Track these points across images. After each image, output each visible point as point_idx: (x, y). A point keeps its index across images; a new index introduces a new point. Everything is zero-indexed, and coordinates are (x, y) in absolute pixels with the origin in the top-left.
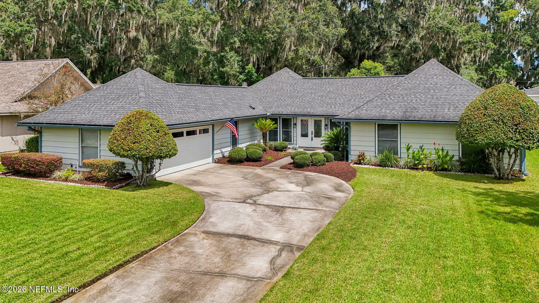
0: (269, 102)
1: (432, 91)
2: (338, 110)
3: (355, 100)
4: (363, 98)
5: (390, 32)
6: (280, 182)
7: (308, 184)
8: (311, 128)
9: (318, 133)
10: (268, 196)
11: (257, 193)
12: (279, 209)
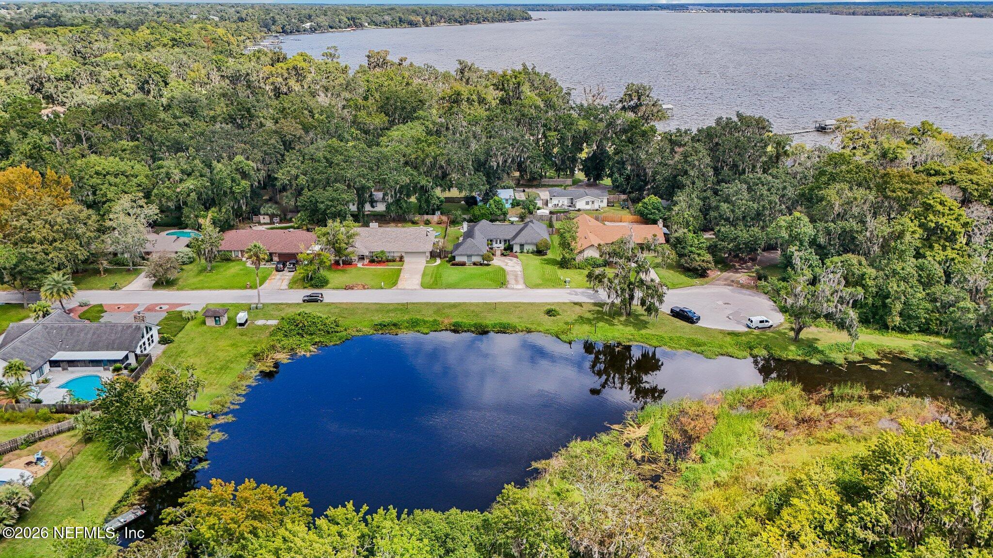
0: (484, 234)
4: (511, 233)
6: (506, 261)
7: (511, 260)
8: (498, 242)
9: (501, 243)
10: (508, 264)
11: (506, 264)
12: (513, 266)
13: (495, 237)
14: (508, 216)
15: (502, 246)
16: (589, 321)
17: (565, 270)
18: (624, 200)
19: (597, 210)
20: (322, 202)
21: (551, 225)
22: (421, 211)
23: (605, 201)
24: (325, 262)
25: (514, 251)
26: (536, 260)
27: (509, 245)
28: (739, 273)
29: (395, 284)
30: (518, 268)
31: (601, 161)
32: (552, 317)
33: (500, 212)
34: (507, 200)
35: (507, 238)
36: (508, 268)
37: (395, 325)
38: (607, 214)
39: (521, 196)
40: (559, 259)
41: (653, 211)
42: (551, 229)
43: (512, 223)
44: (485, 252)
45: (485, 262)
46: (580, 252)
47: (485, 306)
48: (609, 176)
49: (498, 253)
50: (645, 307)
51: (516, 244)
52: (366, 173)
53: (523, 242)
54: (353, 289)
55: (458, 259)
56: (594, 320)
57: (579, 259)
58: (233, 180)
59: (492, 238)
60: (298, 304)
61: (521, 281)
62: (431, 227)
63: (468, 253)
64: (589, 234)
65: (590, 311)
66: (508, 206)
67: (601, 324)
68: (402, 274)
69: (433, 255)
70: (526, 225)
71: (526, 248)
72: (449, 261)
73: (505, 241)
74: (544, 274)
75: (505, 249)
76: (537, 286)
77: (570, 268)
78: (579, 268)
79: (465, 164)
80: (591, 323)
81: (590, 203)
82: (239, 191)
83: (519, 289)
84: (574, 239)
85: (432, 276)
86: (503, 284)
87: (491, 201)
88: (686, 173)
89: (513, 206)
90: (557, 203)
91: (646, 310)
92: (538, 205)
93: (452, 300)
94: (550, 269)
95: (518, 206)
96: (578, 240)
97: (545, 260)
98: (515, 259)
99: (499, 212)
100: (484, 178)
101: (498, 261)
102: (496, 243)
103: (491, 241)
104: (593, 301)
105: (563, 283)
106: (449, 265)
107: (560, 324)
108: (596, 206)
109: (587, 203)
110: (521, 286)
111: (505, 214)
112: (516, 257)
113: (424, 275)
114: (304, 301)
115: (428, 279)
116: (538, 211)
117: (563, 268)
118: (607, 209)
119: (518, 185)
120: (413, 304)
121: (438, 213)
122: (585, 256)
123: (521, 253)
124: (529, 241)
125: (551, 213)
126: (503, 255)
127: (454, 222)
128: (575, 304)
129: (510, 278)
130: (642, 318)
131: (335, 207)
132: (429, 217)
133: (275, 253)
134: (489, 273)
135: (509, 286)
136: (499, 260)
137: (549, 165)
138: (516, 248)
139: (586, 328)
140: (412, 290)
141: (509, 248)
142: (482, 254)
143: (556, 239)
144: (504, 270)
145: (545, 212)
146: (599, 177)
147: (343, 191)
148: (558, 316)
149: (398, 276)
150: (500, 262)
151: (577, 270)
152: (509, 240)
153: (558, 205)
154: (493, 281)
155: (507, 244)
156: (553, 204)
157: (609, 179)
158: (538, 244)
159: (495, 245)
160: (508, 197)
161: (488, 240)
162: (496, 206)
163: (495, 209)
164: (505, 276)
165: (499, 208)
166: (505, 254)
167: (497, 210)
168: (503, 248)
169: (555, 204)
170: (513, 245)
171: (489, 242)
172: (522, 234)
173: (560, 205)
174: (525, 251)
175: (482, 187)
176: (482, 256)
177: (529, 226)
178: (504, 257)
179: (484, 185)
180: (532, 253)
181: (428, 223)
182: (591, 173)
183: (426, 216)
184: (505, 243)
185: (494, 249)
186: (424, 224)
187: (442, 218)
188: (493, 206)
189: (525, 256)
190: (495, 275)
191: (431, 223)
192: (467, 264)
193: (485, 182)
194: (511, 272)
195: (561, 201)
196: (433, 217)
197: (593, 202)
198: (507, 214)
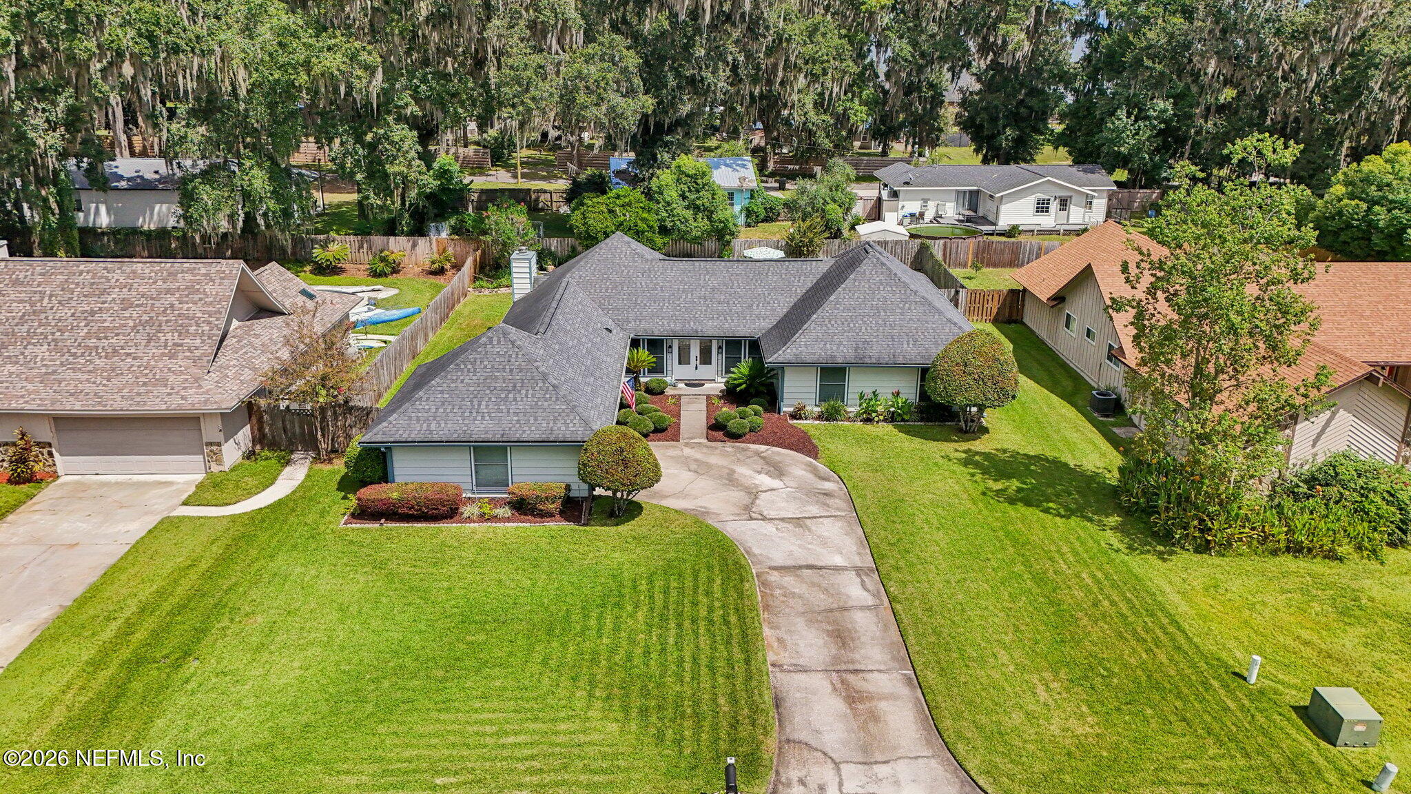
0: (618, 310)
1: (882, 313)
2: (739, 326)
3: (758, 306)
4: (769, 303)
5: (716, 85)
6: (744, 472)
7: (778, 471)
8: (695, 352)
9: (706, 358)
10: (763, 502)
11: (746, 500)
12: (798, 522)
13: (677, 327)
15: (716, 380)
17: (1184, 559)
23: (1100, 205)
25: (786, 409)
27: (758, 370)
30: (838, 543)
33: (704, 224)
34: (729, 193)
35: (745, 328)
36: (759, 543)
42: (946, 293)
43: (764, 265)
44: (604, 416)
45: (601, 492)
49: (693, 416)
53: (841, 352)
55: (406, 477)
59: (657, 328)
62: (394, 285)
63: (485, 428)
69: (281, 433)
70: (849, 260)
71: (857, 386)
72: (346, 486)
73: (732, 346)
75: (733, 395)
77: (1226, 546)
78: (1295, 549)
81: (1054, 206)
87: (665, 177)
92: (855, 211)
95: (771, 218)
97: (996, 466)
98: (795, 462)
99: (698, 225)
102: (684, 359)
103: (655, 345)
108: (1075, 217)
109: (1042, 206)
112: (805, 445)
121: (440, 233)
123: (829, 416)
124: (876, 351)
126: (719, 429)
127: (495, 268)
129: (798, 663)
132: (398, 246)
135: (794, 789)
136: (701, 468)
138: (799, 391)
142: (574, 431)
145: (886, 231)
150: (703, 483)
151: (1287, 561)
152: (755, 346)
153: (922, 215)
154: (644, 712)
155: (744, 367)
156: (901, 213)
157: (1063, 151)
158: (943, 366)
159: (676, 373)
160: (734, 184)
161: (635, 343)
162: (683, 197)
163: (679, 208)
164: (748, 642)
165: (697, 209)
166: (732, 425)
167: (689, 214)
168: (717, 385)
169: (912, 215)
170: (780, 369)
171: (643, 354)
172: (826, 310)
173: (929, 215)
174: (852, 410)
175: (617, 99)
176: (574, 446)
177: (866, 266)
178: (729, 446)
179: (631, 92)
180: (892, 418)
181: (385, 270)
182: (999, 133)
183: (378, 240)
184: (731, 363)
185: (669, 391)
186: (362, 276)
187: (450, 251)
188: (672, 194)
189: (860, 440)
190: (663, 619)
191: (395, 271)
192: (467, 510)
193: (637, 81)
194: (788, 580)
195: (932, 205)
196: (414, 245)
197: (1064, 203)
198: (732, 234)
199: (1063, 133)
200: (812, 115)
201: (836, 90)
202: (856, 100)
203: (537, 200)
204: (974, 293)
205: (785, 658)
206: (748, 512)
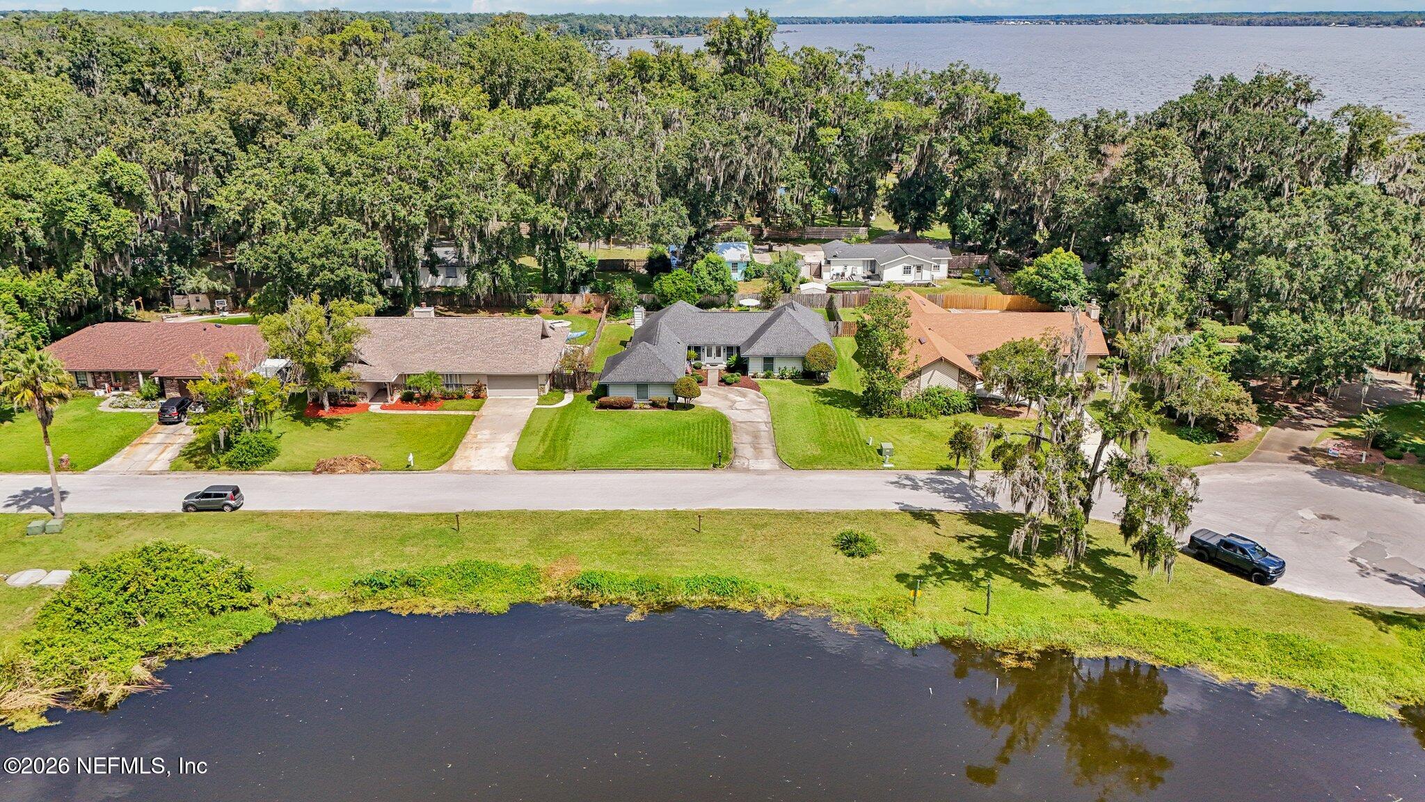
0: (682, 334)
1: (789, 335)
2: (732, 341)
3: (743, 331)
4: (747, 330)
6: (731, 396)
7: (744, 396)
8: (714, 351)
9: (719, 354)
10: (737, 405)
11: (731, 404)
12: (748, 410)
13: (706, 341)
14: (736, 296)
15: (722, 363)
16: (962, 572)
17: (875, 420)
18: (981, 267)
19: (928, 285)
20: (304, 261)
21: (832, 316)
22: (548, 285)
23: (944, 268)
24: (265, 403)
25: (750, 374)
26: (804, 394)
27: (740, 359)
28: (1308, 428)
29: (446, 456)
30: (761, 416)
31: (929, 188)
32: (858, 560)
33: (720, 287)
34: (735, 264)
35: (735, 342)
36: (734, 415)
37: (410, 583)
38: (952, 293)
39: (764, 259)
40: (859, 391)
41: (1064, 282)
42: (832, 324)
43: (747, 310)
44: (681, 375)
45: (681, 400)
46: (912, 377)
47: (673, 523)
48: (944, 219)
49: (713, 377)
50: (1134, 540)
51: (756, 357)
52: (408, 192)
53: (771, 352)
54: (333, 471)
55: (614, 395)
56: (978, 564)
57: (909, 392)
58: (94, 209)
59: (699, 342)
60: (167, 517)
61: (768, 451)
62: (566, 319)
63: (640, 378)
64: (928, 332)
65: (961, 539)
66: (737, 276)
67: (999, 583)
68: (472, 431)
69: (560, 382)
70: (778, 315)
71: (778, 365)
72: (591, 399)
73: (730, 349)
74: (824, 432)
75: (729, 369)
76: (808, 464)
78: (910, 415)
79: (641, 180)
80: (969, 578)
81: (913, 270)
82: (106, 232)
83: (763, 473)
84: (898, 343)
85: (546, 434)
86: (721, 458)
87: (701, 264)
88: (1140, 194)
89: (748, 277)
90: (840, 272)
91: (1136, 547)
92: (801, 275)
93: (588, 504)
94: (839, 416)
95: (757, 277)
96: (906, 346)
97: (825, 393)
98: (751, 393)
99: (717, 288)
100: (684, 211)
101: (710, 398)
102: (709, 355)
103: (697, 349)
104: (960, 507)
105: (875, 455)
106: (592, 407)
107: (882, 583)
108: (926, 276)
109: (907, 270)
110: (768, 463)
111: (730, 292)
112: (756, 387)
113: (526, 432)
114: (186, 508)
115: (535, 446)
116: (803, 287)
117: (871, 415)
118: (949, 283)
119: (758, 239)
120: (478, 515)
121: (586, 292)
122: (924, 386)
123: (767, 377)
124: (785, 351)
125: (830, 290)
126: (723, 381)
127: (616, 310)
128: (919, 515)
129: (742, 442)
130: (1110, 561)
131: (332, 271)
132: (566, 298)
133: (171, 379)
134: (688, 426)
135: (737, 463)
136: (714, 395)
137: (821, 198)
138: (755, 367)
139: (957, 592)
140: (487, 473)
141: (740, 366)
142: (671, 379)
143: (846, 346)
144: (724, 420)
145: (817, 287)
146: (922, 223)
147: (356, 234)
148: (873, 557)
149: (462, 435)
150: (716, 399)
151: (907, 420)
152: (738, 348)
153: (843, 275)
154: (698, 450)
155: (734, 358)
156: (832, 273)
157: (945, 225)
158: (807, 356)
159: (706, 360)
160: (738, 259)
161: (689, 348)
162: (710, 274)
163: (707, 279)
164: (727, 437)
165: (717, 280)
166: (728, 380)
167: (712, 283)
168: (723, 366)
169: (838, 274)
170: (747, 359)
171: (693, 352)
172: (766, 334)
173: (847, 274)
174: (776, 374)
175: (678, 230)
176: (672, 385)
177: (783, 316)
178: (727, 388)
179: (684, 226)
180: (792, 378)
181: (560, 311)
182: (907, 214)
183: (556, 296)
184: (729, 355)
185: (703, 368)
186: (550, 314)
187: (593, 301)
188: (704, 273)
189: (777, 385)
190: (703, 433)
191: (567, 312)
192: (635, 406)
193: (687, 221)
194: (742, 425)
195: (849, 268)
196: (574, 299)
197: (919, 268)
198: (734, 291)
199: (945, 215)
200: (789, 205)
201: (800, 195)
202: (816, 196)
203: (627, 265)
204: (845, 323)
205: (738, 441)
206: (731, 407)
